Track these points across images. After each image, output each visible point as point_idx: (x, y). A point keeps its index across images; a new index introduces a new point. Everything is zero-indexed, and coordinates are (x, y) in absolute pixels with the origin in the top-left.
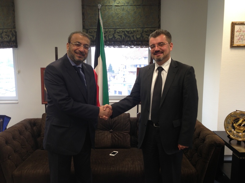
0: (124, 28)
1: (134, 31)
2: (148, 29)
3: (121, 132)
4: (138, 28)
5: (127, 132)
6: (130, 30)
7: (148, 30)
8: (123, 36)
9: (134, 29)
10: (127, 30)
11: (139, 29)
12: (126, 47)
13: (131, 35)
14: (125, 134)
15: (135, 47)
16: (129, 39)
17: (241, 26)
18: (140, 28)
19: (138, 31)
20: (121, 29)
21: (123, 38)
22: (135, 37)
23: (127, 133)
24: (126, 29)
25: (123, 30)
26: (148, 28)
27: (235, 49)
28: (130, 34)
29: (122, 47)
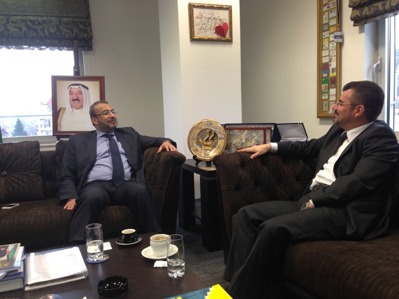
0: (25, 15)
1: (44, 22)
2: (69, 19)
3: (24, 173)
4: (50, 16)
5: (36, 171)
6: (35, 18)
7: (68, 21)
8: (24, 28)
9: (44, 18)
10: (31, 18)
11: (53, 18)
12: (32, 48)
13: (38, 28)
14: (32, 175)
15: (48, 49)
16: (35, 34)
17: (202, 10)
18: (55, 16)
19: (51, 22)
20: (20, 17)
21: (23, 32)
22: (46, 31)
23: (36, 174)
24: (28, 17)
25: (24, 18)
26: (69, 17)
27: (197, 43)
28: (37, 25)
29: (23, 49)
